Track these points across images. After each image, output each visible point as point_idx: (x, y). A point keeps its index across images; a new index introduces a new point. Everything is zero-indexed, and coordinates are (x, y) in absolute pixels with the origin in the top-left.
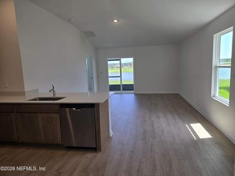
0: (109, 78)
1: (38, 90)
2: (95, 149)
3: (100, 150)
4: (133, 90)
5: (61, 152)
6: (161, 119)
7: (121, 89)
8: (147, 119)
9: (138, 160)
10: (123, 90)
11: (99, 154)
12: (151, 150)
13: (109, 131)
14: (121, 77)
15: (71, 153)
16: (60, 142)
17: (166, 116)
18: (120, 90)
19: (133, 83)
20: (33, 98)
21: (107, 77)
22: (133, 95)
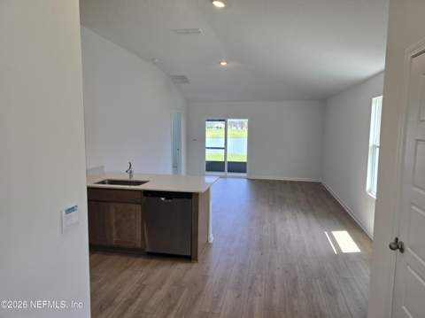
0: (207, 150)
1: (102, 167)
2: (190, 258)
3: (197, 260)
4: (245, 172)
5: (140, 260)
6: (288, 222)
7: (226, 169)
8: (266, 220)
9: (251, 275)
10: (229, 171)
11: (195, 265)
12: (270, 263)
13: (208, 235)
14: (225, 148)
15: (154, 262)
16: (139, 245)
17: (296, 218)
18: (223, 171)
19: (245, 160)
20: (101, 180)
21: (203, 148)
22: (245, 180)
